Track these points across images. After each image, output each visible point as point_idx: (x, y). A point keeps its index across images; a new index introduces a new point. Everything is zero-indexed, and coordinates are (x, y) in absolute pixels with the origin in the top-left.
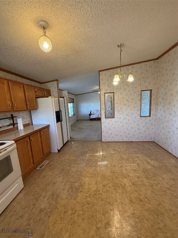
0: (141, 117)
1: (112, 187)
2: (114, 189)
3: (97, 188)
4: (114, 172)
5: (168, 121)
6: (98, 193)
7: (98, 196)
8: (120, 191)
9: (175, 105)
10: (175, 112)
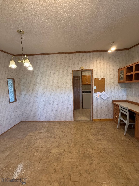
0: (10, 103)
1: (58, 163)
2: (60, 162)
3: (57, 181)
4: (41, 159)
5: (34, 102)
6: (62, 180)
7: (66, 180)
8: (62, 157)
9: (37, 91)
10: (38, 95)
